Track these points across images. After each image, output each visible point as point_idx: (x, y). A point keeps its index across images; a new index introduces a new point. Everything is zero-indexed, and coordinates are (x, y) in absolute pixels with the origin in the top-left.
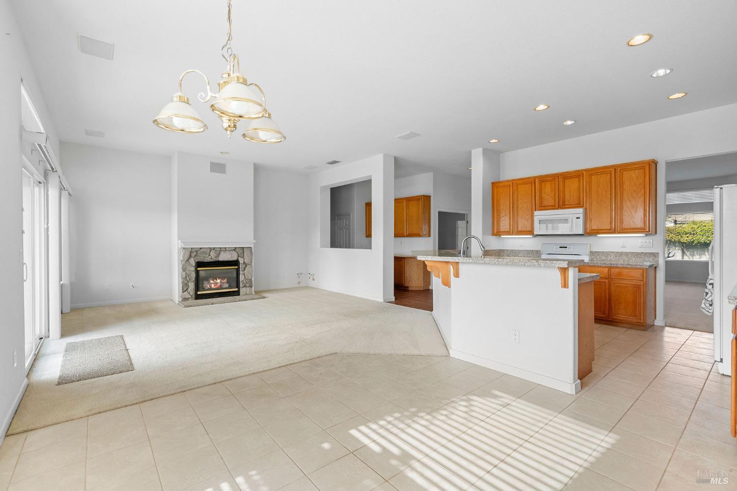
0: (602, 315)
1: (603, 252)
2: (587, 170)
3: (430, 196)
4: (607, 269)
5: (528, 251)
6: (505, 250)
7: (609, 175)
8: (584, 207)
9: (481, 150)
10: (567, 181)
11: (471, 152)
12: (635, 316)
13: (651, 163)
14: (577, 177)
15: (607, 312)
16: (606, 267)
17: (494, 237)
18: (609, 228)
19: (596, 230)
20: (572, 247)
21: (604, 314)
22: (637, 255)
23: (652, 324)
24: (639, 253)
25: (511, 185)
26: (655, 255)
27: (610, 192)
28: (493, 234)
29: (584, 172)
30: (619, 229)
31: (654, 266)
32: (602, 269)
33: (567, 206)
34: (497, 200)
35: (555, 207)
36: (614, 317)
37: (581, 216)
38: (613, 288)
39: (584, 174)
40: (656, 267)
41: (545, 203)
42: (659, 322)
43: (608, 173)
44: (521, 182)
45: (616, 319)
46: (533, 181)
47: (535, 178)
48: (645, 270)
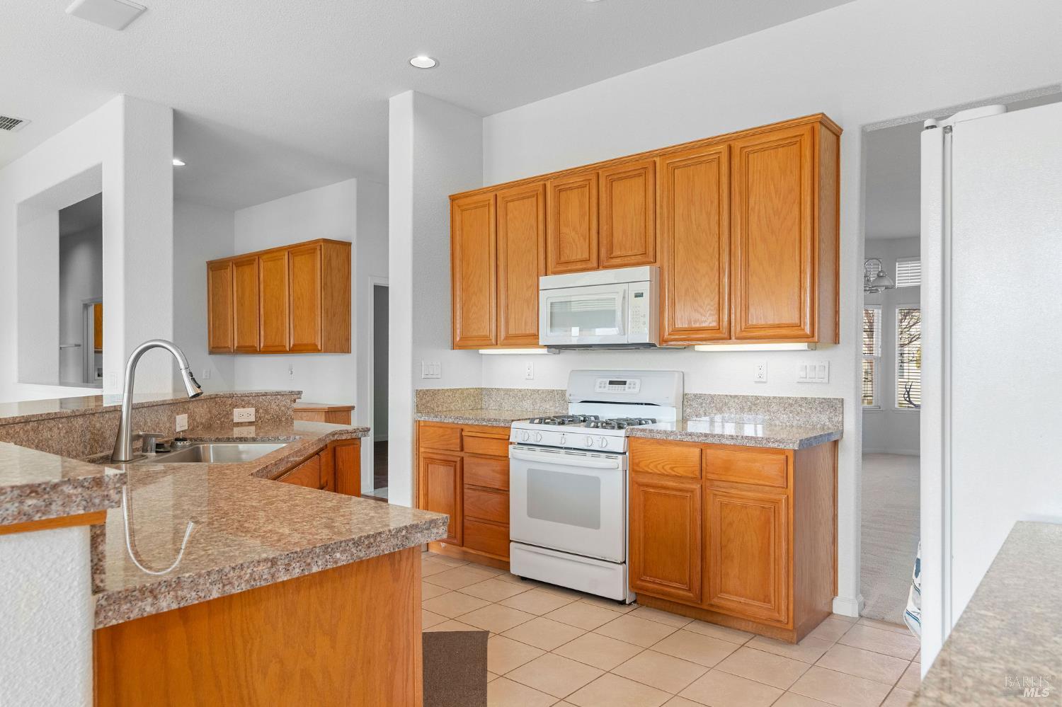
0: (685, 593)
1: (712, 397)
2: (664, 153)
3: (349, 244)
4: (697, 451)
5: (543, 391)
6: (492, 389)
7: (715, 164)
8: (658, 264)
9: (408, 96)
10: (618, 187)
11: (387, 102)
12: (766, 599)
13: (818, 126)
14: (639, 175)
15: (697, 585)
16: (695, 444)
17: (456, 351)
18: (714, 324)
19: (685, 330)
20: (637, 381)
21: (690, 590)
22: (791, 405)
23: (826, 609)
24: (796, 400)
25: (492, 202)
26: (835, 405)
27: (717, 218)
28: (455, 346)
29: (657, 160)
30: (738, 329)
31: (834, 438)
32: (685, 450)
33: (618, 261)
34: (462, 246)
35: (590, 265)
36: (715, 601)
37: (645, 288)
38: (713, 510)
39: (658, 165)
40: (836, 443)
41: (569, 254)
42: (845, 604)
43: (711, 161)
44: (514, 191)
45: (718, 607)
46: (541, 189)
47: (545, 178)
48: (792, 453)
